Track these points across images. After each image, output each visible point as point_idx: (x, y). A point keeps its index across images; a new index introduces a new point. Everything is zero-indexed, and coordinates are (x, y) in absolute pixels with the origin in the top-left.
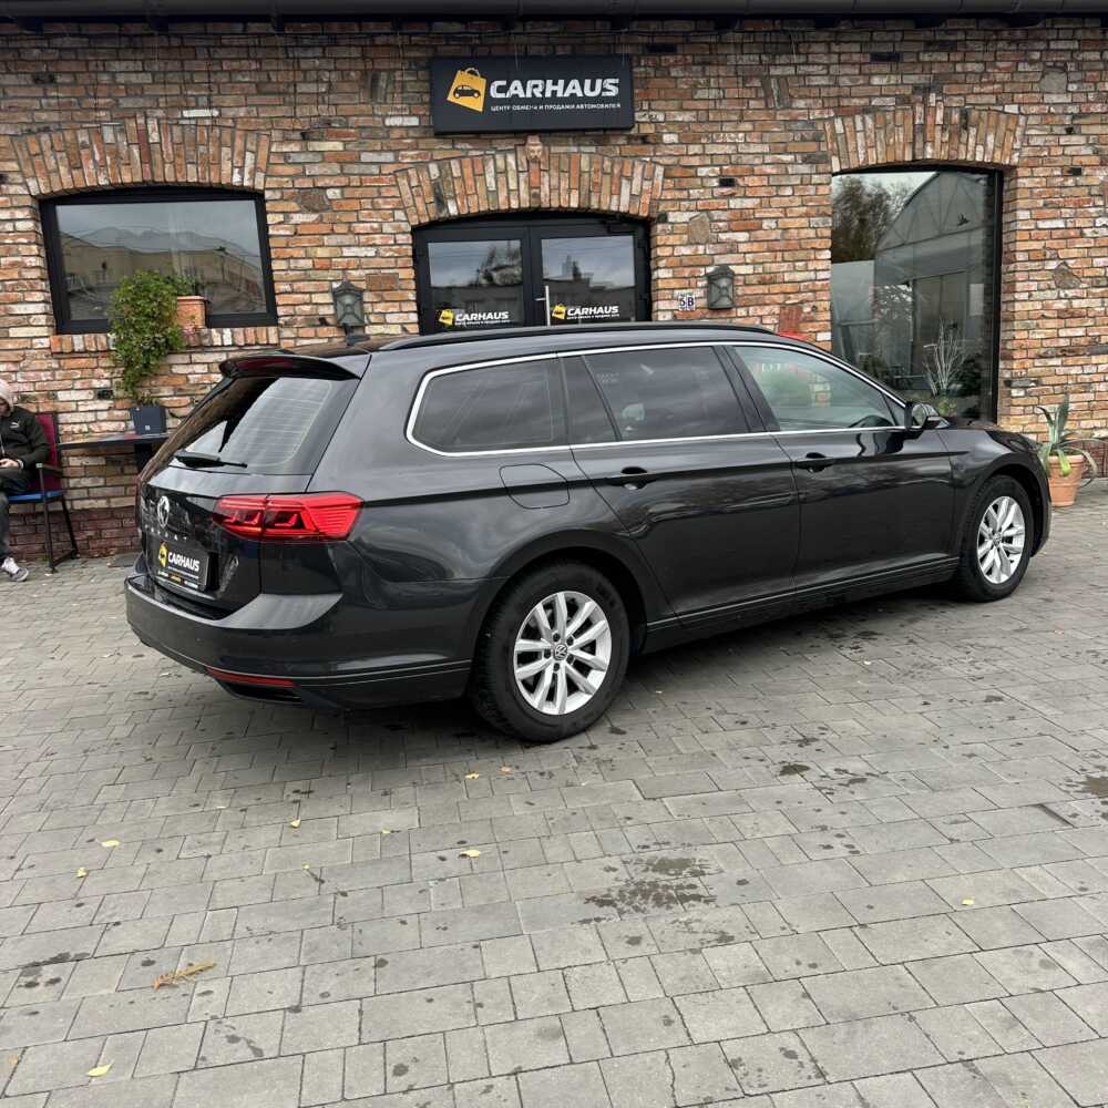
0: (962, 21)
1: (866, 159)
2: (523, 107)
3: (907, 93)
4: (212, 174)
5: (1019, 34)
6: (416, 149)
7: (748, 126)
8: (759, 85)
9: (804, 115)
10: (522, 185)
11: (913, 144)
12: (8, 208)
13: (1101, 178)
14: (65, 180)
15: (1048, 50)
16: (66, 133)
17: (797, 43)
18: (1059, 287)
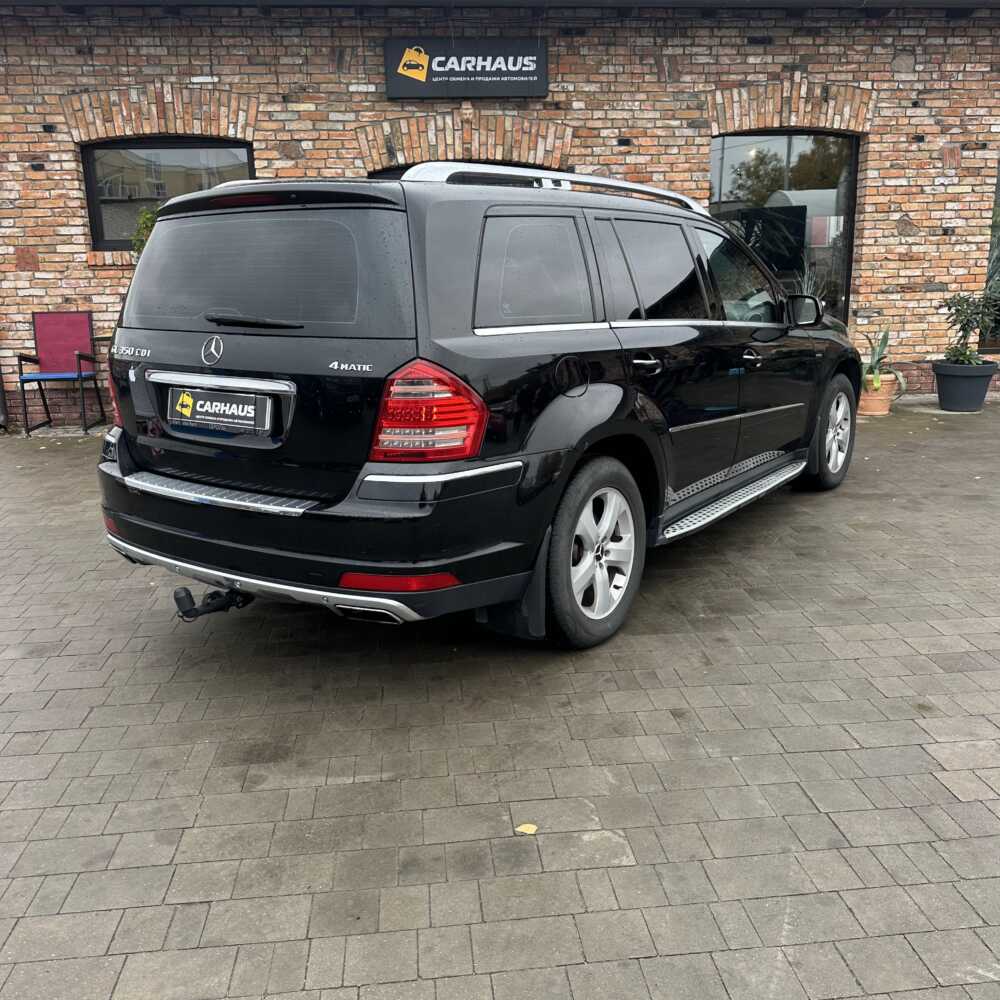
0: (826, 12)
1: (739, 126)
2: (458, 79)
3: (778, 69)
4: (213, 128)
5: (874, 22)
6: (371, 111)
7: (643, 96)
8: (652, 62)
9: (690, 88)
10: (457, 142)
11: (781, 112)
12: (56, 152)
13: (941, 144)
14: (100, 131)
15: (900, 35)
16: (101, 93)
17: (686, 28)
18: (901, 234)
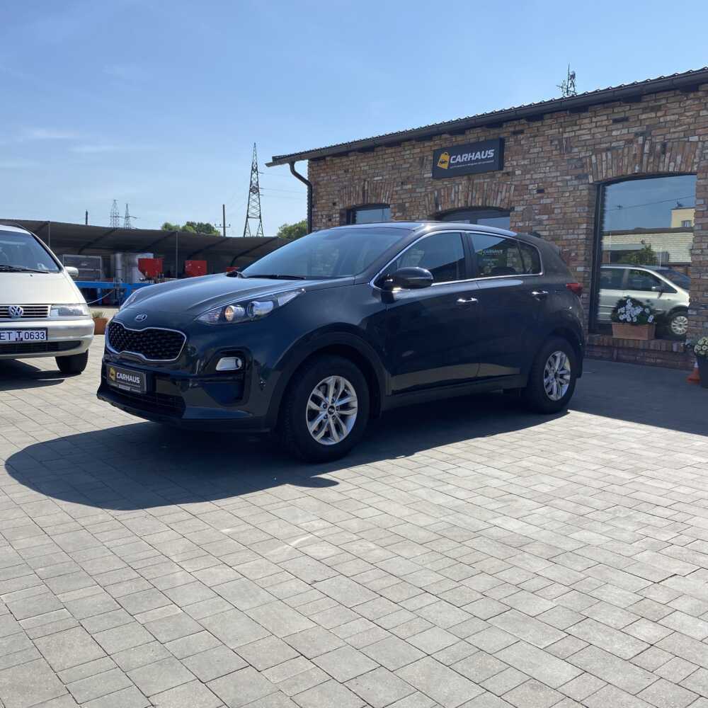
0: (666, 93)
1: (605, 176)
2: (461, 166)
3: (632, 137)
4: (378, 200)
6: (431, 185)
7: (551, 164)
8: (556, 142)
9: (577, 155)
11: (631, 165)
14: (347, 204)
16: (349, 188)
17: (576, 121)
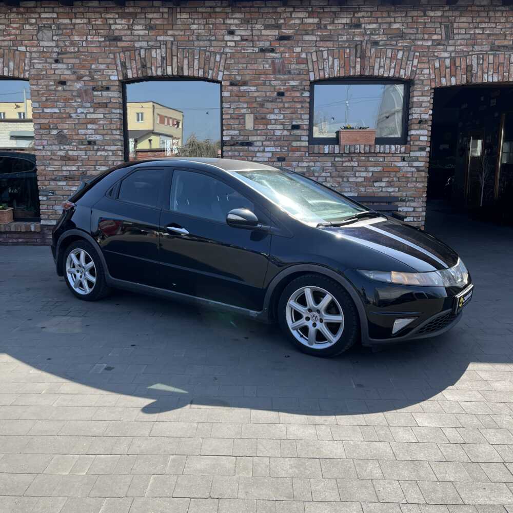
13: (78, 87)
15: (40, 17)
18: (60, 143)
